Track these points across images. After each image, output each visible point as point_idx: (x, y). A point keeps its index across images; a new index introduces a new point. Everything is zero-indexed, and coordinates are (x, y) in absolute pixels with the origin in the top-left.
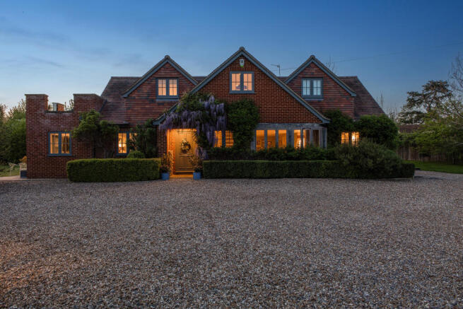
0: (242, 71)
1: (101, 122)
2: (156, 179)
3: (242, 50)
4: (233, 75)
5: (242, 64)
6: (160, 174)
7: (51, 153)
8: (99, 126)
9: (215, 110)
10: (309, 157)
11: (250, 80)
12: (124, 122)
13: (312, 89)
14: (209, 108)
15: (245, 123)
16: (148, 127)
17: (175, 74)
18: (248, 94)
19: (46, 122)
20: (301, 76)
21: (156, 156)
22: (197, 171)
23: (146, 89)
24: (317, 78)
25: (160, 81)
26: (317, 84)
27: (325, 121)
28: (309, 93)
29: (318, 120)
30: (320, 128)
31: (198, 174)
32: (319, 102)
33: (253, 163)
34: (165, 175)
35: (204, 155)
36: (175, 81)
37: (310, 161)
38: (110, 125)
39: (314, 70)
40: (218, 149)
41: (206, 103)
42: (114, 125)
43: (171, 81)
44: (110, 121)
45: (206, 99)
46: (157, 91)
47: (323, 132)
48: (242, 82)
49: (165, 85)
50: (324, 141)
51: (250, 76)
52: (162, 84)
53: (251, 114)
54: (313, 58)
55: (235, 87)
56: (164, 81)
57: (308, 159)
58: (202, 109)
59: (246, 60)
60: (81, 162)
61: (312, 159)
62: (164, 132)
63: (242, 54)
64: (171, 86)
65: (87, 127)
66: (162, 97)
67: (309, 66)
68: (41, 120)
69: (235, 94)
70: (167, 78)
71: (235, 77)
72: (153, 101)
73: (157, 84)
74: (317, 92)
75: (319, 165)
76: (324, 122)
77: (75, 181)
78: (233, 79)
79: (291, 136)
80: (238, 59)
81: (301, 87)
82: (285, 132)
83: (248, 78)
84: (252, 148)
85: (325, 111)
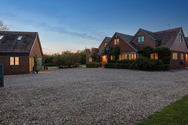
3: (116, 33)
4: (115, 40)
5: (116, 37)
7: (89, 61)
13: (141, 40)
17: (108, 41)
18: (118, 45)
20: (137, 36)
21: (100, 62)
24: (142, 36)
26: (143, 38)
30: (136, 53)
31: (104, 67)
32: (143, 44)
33: (114, 64)
39: (141, 33)
46: (104, 46)
47: (137, 55)
48: (117, 42)
54: (140, 29)
55: (115, 43)
67: (139, 32)
69: (115, 45)
70: (106, 42)
74: (143, 40)
76: (137, 51)
79: (128, 56)
80: (115, 35)
81: (137, 40)
82: (127, 55)
83: (118, 40)
84: (119, 60)
85: (144, 47)
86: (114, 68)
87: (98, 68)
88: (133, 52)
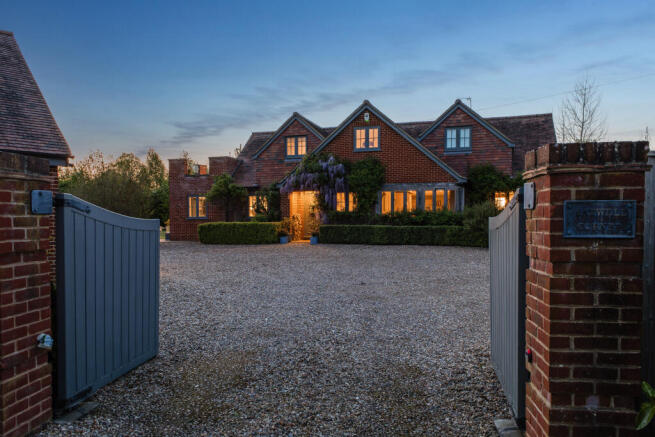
0: (366, 126)
1: (230, 186)
2: (274, 242)
3: (367, 103)
4: (358, 132)
5: (367, 119)
6: (279, 238)
7: (190, 215)
8: (229, 190)
9: (332, 172)
10: (435, 222)
11: (376, 135)
12: (254, 185)
13: (458, 140)
14: (327, 170)
15: (364, 185)
16: (272, 189)
17: (304, 132)
18: (374, 151)
19: (186, 186)
20: (445, 125)
21: (279, 220)
22: (314, 235)
23: (274, 149)
24: (464, 127)
25: (289, 140)
26: (466, 133)
27: (462, 179)
28: (454, 146)
29: (454, 180)
30: (456, 188)
31: (315, 239)
32: (467, 155)
33: (370, 228)
34: (283, 239)
35: (323, 219)
36: (304, 139)
37: (434, 227)
38: (238, 188)
39: (460, 117)
40: (338, 213)
41: (324, 165)
42: (242, 188)
43: (300, 139)
44: (240, 185)
45: (326, 160)
46: (285, 151)
47: (460, 193)
48: (367, 139)
49: (293, 144)
50: (460, 204)
51: (376, 131)
52: (291, 143)
53: (372, 174)
54: (458, 102)
55: (360, 144)
56: (293, 140)
57: (432, 224)
58: (320, 170)
59: (372, 114)
60: (209, 225)
61: (437, 224)
62: (287, 195)
63: (367, 107)
64: (300, 144)
65: (217, 191)
66: (291, 157)
67: (454, 113)
68: (181, 184)
69: (360, 152)
70: (296, 137)
71: (360, 134)
72: (281, 161)
73: (286, 143)
74: (465, 143)
75: (444, 231)
76: (460, 181)
77: (205, 243)
78: (358, 136)
79: (420, 199)
80: (362, 113)
81: (444, 139)
82: (415, 193)
83: (374, 133)
84: (377, 212)
85: (473, 166)
86: (368, 243)
87: (278, 246)
88: (443, 184)
